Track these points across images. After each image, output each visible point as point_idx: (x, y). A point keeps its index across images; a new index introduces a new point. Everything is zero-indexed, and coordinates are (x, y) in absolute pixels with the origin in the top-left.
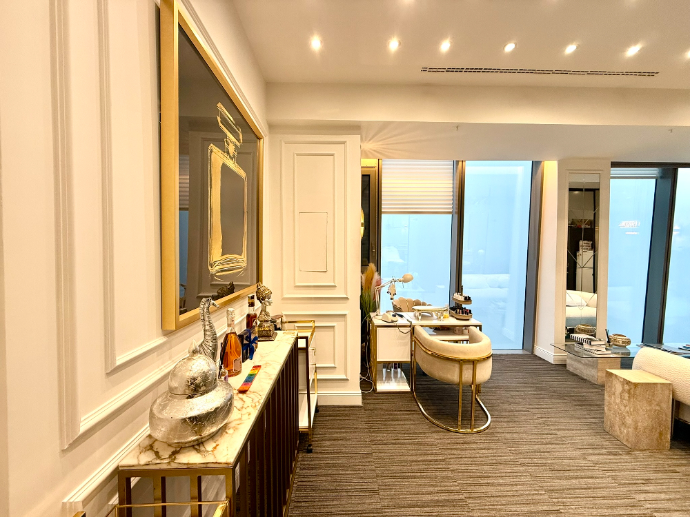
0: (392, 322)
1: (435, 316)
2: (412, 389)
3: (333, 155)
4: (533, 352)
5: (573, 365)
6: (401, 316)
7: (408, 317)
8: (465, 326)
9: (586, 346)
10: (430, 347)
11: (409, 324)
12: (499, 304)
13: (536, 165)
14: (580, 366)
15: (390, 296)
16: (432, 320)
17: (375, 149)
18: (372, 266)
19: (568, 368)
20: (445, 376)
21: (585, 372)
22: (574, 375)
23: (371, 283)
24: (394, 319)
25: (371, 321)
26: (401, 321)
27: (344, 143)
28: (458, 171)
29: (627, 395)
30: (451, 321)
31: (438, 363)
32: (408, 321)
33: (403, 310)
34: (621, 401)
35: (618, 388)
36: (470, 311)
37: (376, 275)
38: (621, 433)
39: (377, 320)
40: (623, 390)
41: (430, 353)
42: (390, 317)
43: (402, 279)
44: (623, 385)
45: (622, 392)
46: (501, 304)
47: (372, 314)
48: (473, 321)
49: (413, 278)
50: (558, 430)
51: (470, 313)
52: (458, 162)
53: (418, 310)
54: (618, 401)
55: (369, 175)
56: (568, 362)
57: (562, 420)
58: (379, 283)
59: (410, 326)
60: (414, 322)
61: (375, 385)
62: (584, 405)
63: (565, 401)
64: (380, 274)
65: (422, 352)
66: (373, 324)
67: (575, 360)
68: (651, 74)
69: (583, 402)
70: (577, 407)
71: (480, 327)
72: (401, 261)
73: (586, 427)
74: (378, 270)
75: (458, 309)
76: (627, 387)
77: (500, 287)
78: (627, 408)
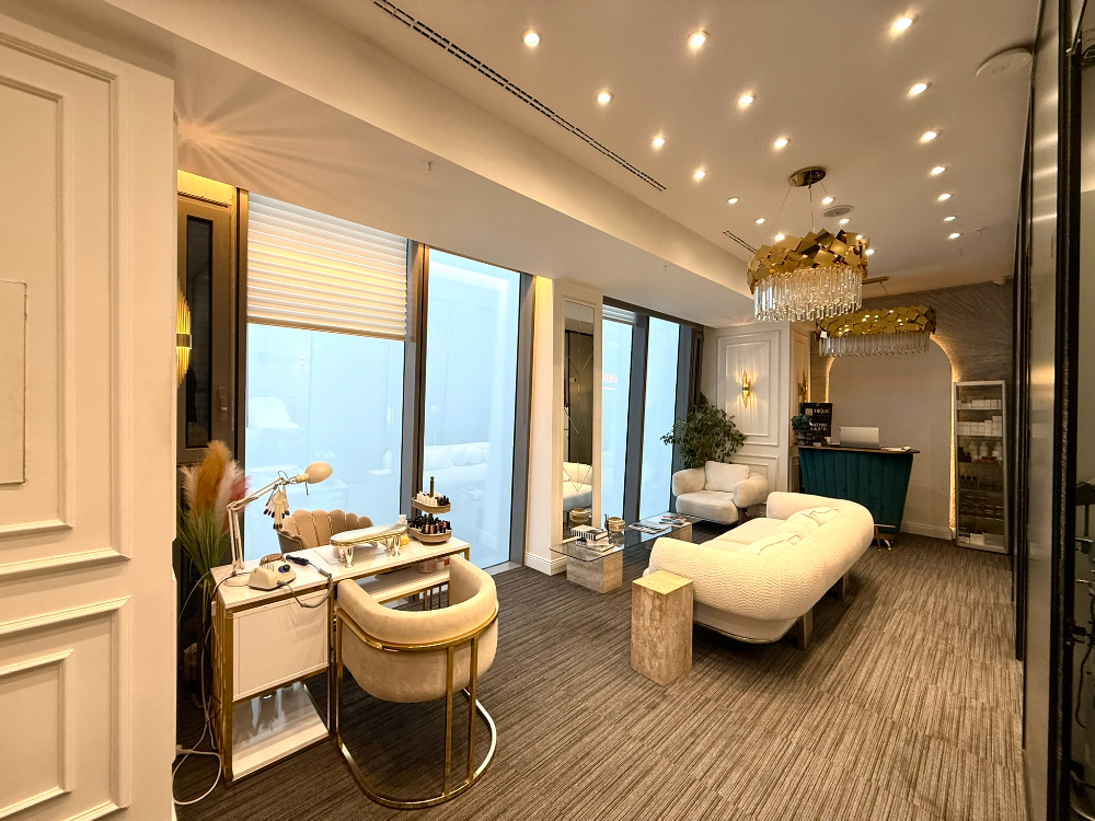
0: (280, 585)
1: (380, 545)
2: (332, 731)
3: (54, 98)
4: (523, 562)
5: (575, 573)
6: (303, 562)
7: (321, 561)
8: (439, 557)
9: (590, 543)
10: (380, 632)
11: (323, 580)
12: (472, 492)
13: (526, 279)
14: (583, 572)
15: (272, 521)
16: (374, 557)
17: (227, 154)
18: (219, 448)
19: (570, 577)
20: (417, 689)
21: (588, 579)
22: (577, 586)
23: (215, 490)
24: (285, 577)
25: (214, 593)
26: (303, 578)
27: (107, 78)
28: (416, 263)
29: (658, 613)
30: (416, 552)
31: (401, 664)
32: (321, 572)
33: (305, 541)
34: (652, 623)
35: (648, 603)
36: (448, 524)
37: (232, 470)
38: (652, 668)
39: (232, 587)
40: (654, 607)
41: (380, 646)
42: (273, 574)
43: (303, 474)
44: (653, 600)
45: (652, 611)
46: (477, 493)
47: (219, 573)
48: (454, 543)
49: (330, 472)
50: (587, 698)
51: (449, 528)
52: (415, 244)
53: (347, 544)
54: (647, 624)
55: (210, 223)
56: (569, 568)
57: (586, 675)
58: (238, 492)
59: (327, 586)
60: (337, 572)
61: (228, 761)
62: (600, 635)
63: (580, 637)
64: (242, 465)
65: (360, 646)
66: (220, 604)
67: (578, 565)
68: (661, 187)
69: (599, 631)
70: (595, 642)
71: (466, 551)
72: (294, 426)
73: (613, 675)
74: (238, 454)
75: (424, 524)
76: (657, 603)
77: (467, 464)
78: (659, 631)
